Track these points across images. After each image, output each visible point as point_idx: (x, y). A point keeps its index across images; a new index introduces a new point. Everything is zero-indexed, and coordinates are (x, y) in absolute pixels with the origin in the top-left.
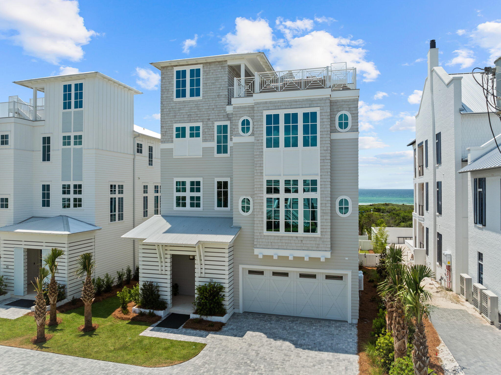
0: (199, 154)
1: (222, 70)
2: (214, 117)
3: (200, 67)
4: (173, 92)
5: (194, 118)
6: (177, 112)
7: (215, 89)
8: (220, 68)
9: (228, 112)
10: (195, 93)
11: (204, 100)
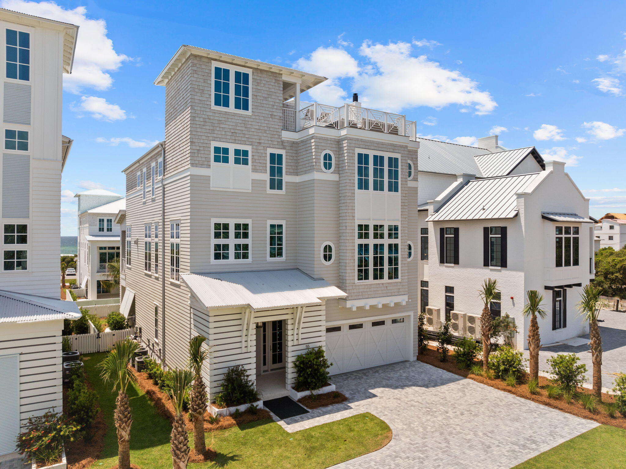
0: (248, 187)
1: (276, 85)
2: (266, 142)
3: (249, 72)
4: (210, 95)
5: (240, 138)
6: (216, 125)
7: (267, 106)
8: (274, 81)
9: (283, 139)
10: (242, 104)
11: (253, 117)
